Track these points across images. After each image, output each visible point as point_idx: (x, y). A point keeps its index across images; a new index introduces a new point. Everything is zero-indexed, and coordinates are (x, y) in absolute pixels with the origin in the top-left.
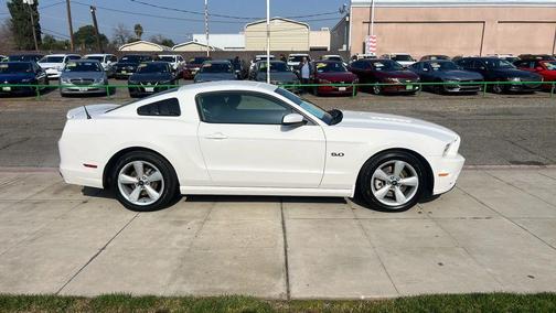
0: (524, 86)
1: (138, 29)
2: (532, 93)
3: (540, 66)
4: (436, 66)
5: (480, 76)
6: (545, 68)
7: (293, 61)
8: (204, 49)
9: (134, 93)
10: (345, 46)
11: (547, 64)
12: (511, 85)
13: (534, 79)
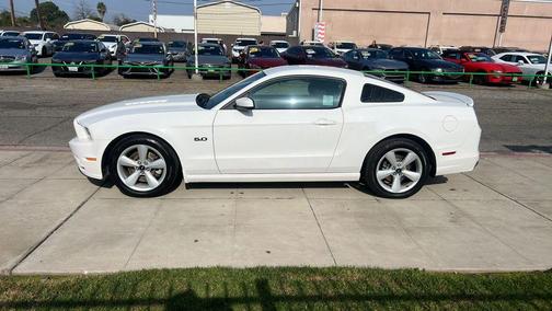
0: (445, 77)
1: (102, 7)
2: (455, 83)
3: (465, 57)
4: (366, 54)
5: (405, 66)
6: (468, 60)
7: (240, 45)
8: (152, 30)
9: (58, 72)
10: (295, 32)
11: (471, 56)
12: (434, 76)
13: (455, 70)
